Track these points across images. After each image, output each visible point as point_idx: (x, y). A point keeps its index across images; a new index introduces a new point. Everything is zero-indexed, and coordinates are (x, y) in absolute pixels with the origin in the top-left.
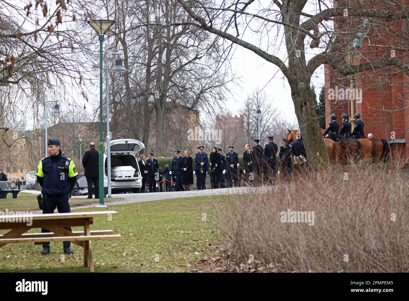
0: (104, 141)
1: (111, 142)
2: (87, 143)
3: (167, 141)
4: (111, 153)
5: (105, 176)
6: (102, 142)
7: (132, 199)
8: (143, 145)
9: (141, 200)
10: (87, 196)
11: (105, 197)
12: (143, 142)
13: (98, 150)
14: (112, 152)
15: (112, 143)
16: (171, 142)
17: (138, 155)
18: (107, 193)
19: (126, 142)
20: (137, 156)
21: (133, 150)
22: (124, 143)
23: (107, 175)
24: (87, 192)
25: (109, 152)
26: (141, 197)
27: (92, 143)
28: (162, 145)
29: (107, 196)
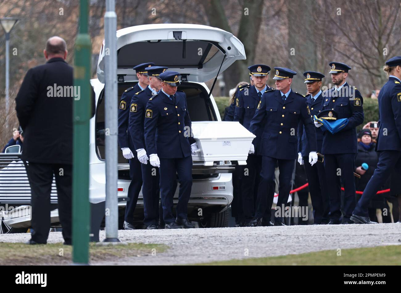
0: (95, 31)
1: (121, 32)
2: (33, 36)
3: (329, 35)
4: (120, 76)
5: (94, 159)
6: (87, 37)
7: (196, 250)
8: (239, 47)
9: (227, 251)
10: (27, 236)
11: (96, 238)
12: (241, 37)
13: (72, 65)
14: (122, 72)
15: (124, 37)
16: (344, 40)
17: (222, 84)
18: (103, 226)
19: (177, 34)
20: (216, 90)
21: (200, 65)
22: (170, 37)
23: (102, 155)
24: (29, 218)
25: (113, 71)
26: (227, 242)
27: (55, 40)
28: (311, 48)
29: (102, 234)
